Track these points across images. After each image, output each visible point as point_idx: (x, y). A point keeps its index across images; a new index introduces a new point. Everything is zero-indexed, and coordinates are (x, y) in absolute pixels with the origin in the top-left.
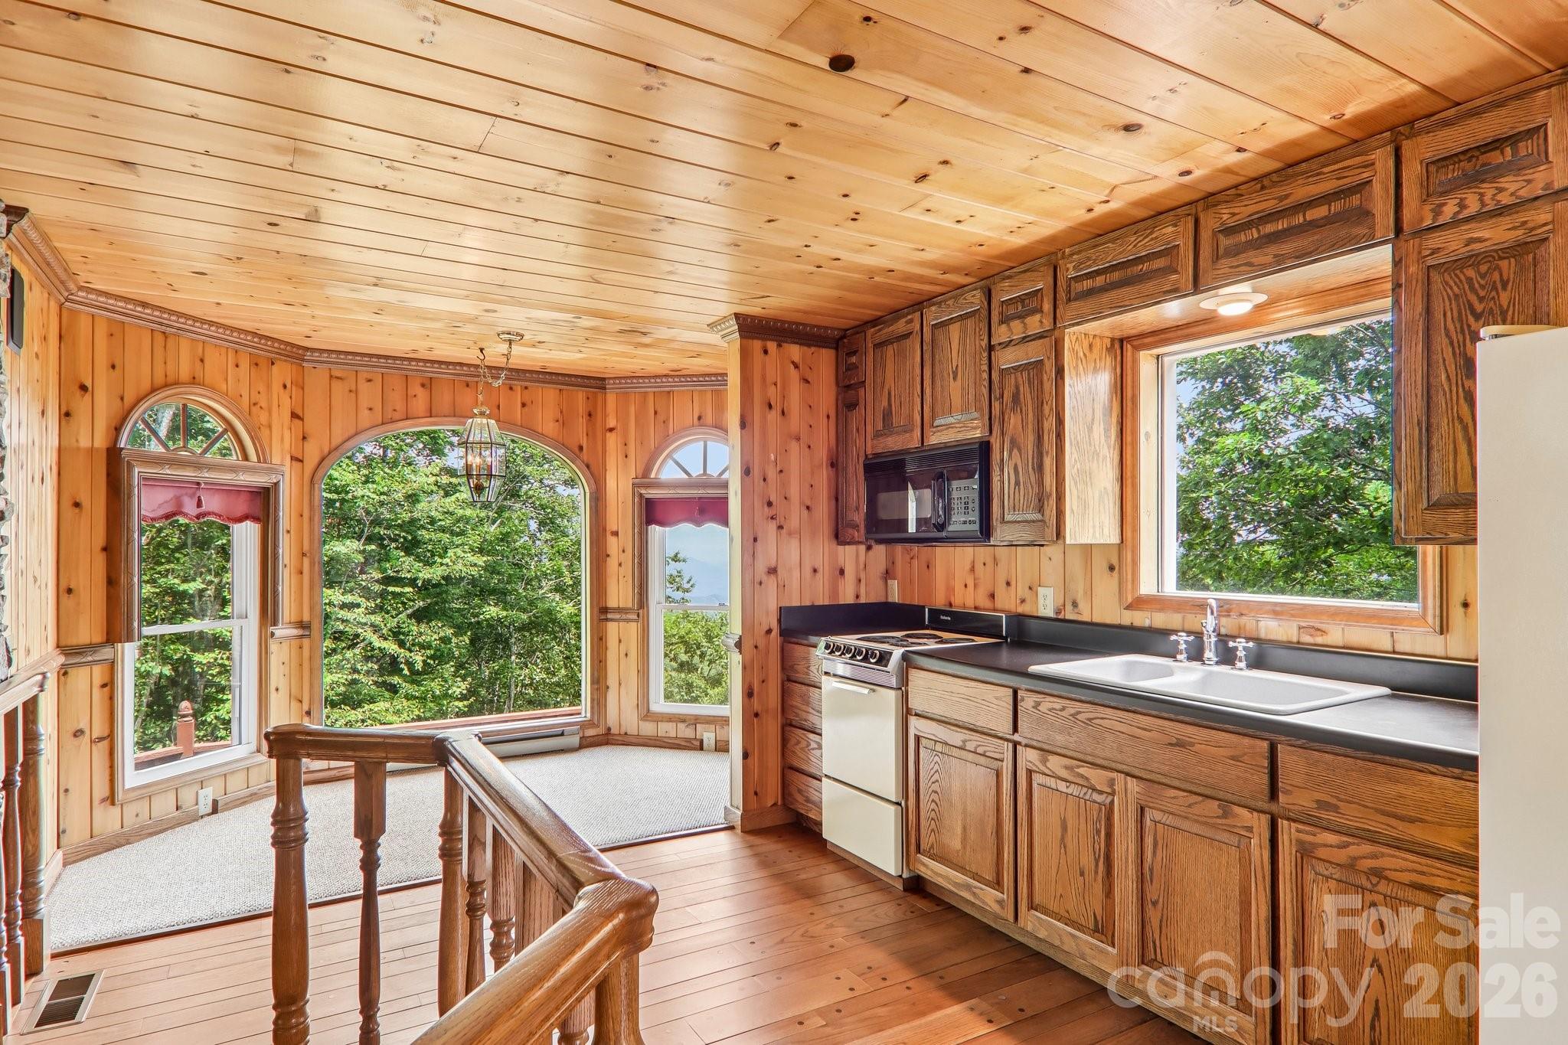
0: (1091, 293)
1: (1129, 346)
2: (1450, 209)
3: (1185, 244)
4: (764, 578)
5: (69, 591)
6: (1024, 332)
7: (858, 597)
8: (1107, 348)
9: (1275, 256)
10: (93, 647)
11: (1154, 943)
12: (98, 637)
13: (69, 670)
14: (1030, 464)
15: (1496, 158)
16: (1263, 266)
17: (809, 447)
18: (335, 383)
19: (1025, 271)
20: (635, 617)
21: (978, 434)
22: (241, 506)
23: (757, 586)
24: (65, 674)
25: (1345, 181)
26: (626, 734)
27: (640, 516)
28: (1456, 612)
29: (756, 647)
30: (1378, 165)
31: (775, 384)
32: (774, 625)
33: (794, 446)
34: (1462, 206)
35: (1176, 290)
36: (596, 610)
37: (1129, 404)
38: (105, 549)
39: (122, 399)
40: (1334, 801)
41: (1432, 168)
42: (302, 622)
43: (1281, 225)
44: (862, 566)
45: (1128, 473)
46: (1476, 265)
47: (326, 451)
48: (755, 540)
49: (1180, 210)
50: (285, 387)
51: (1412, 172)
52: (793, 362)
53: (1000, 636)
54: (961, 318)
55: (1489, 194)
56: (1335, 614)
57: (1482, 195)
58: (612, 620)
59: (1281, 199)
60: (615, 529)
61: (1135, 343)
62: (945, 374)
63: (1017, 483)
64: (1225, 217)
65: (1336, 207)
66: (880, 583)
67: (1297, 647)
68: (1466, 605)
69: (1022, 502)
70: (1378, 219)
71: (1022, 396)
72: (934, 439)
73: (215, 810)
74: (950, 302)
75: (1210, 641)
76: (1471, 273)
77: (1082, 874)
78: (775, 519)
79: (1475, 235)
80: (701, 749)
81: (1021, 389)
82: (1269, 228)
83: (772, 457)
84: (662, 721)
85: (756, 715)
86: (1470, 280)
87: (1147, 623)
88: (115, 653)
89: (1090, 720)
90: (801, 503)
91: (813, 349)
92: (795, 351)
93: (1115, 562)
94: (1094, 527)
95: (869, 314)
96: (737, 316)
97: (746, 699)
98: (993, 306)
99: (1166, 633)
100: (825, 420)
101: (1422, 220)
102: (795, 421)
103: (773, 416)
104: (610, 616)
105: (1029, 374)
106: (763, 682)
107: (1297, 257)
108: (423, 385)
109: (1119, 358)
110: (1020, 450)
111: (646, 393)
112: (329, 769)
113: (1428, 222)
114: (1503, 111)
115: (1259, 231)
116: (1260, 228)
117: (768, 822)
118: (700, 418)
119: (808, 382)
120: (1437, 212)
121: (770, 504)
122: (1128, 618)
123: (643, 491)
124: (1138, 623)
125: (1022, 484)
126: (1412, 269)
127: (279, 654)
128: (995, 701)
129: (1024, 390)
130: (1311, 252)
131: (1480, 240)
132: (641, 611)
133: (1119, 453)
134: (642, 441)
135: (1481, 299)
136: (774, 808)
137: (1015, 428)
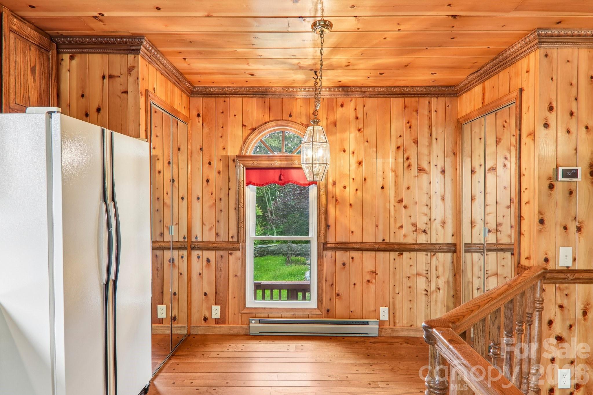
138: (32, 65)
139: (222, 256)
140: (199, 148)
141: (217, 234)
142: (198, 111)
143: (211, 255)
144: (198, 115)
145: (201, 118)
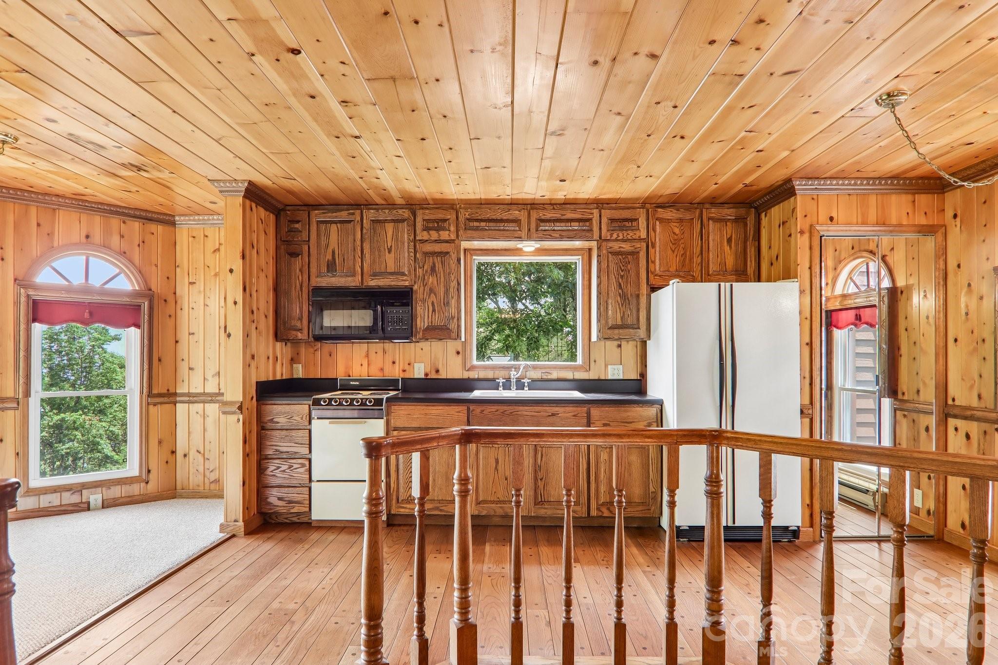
0: (477, 229)
1: (468, 253)
2: (615, 236)
3: (524, 220)
4: (250, 362)
6: (438, 238)
7: (282, 375)
11: (541, 494)
14: (442, 302)
15: (627, 224)
16: (556, 238)
17: (266, 277)
19: (437, 208)
20: (16, 405)
21: (407, 283)
23: (248, 367)
25: (583, 216)
27: (27, 314)
28: (592, 363)
29: (248, 409)
30: (595, 215)
31: (255, 232)
32: (254, 393)
33: (261, 275)
34: (618, 236)
35: (520, 238)
40: (608, 422)
41: (610, 221)
44: (283, 355)
46: (622, 255)
48: (248, 336)
49: (520, 205)
51: (604, 220)
52: (261, 219)
53: (398, 390)
54: (393, 221)
55: (625, 235)
56: (555, 367)
57: (623, 234)
59: (563, 215)
61: (471, 252)
62: (382, 249)
63: (434, 310)
64: (541, 215)
66: (290, 367)
67: (542, 380)
68: (595, 361)
69: (437, 320)
70: (594, 232)
71: (437, 269)
72: (371, 283)
74: (387, 211)
75: (514, 381)
76: (620, 257)
77: (506, 479)
78: (255, 322)
79: (623, 246)
80: (89, 509)
81: (437, 265)
83: (254, 281)
84: (46, 494)
85: (248, 455)
86: (620, 259)
87: (476, 377)
89: (511, 413)
90: (264, 313)
91: (268, 213)
92: (262, 212)
93: (460, 350)
96: (250, 182)
97: (244, 446)
98: (417, 220)
99: (494, 380)
100: (272, 260)
101: (607, 237)
102: (262, 259)
103: (254, 253)
105: (442, 259)
106: (250, 432)
107: (568, 238)
110: (435, 295)
113: (609, 238)
114: (629, 211)
118: (87, 237)
119: (266, 234)
120: (611, 235)
121: (252, 312)
122: (466, 375)
123: (28, 293)
124: (471, 377)
125: (437, 311)
126: (604, 252)
128: (457, 414)
129: (438, 266)
131: (623, 248)
134: (20, 247)
135: (623, 266)
136: (255, 516)
137: (432, 283)
138: (728, 237)
139: (985, 432)
140: (956, 264)
141: (980, 397)
142: (955, 210)
143: (974, 428)
144: (955, 216)
145: (958, 219)
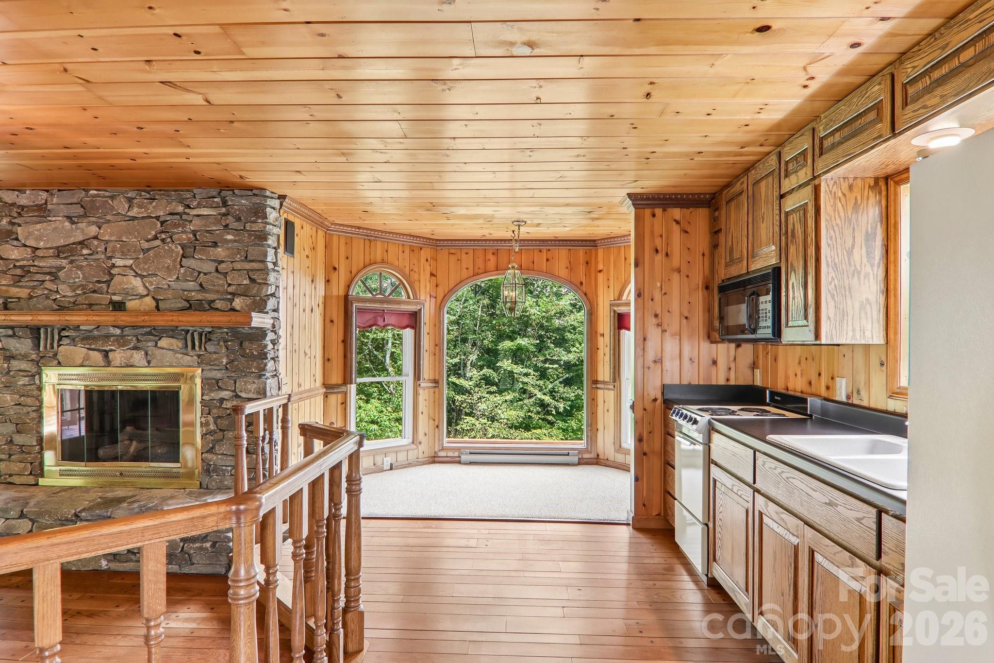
0: (834, 146)
1: (892, 182)
3: (885, 97)
4: (652, 365)
5: (329, 360)
6: (797, 183)
7: (728, 380)
8: (870, 187)
9: (942, 97)
10: (337, 386)
12: (340, 382)
13: (328, 395)
14: (801, 282)
16: (934, 106)
17: (688, 276)
18: (451, 255)
19: (799, 137)
20: (613, 387)
21: (774, 261)
22: (405, 321)
23: (646, 370)
24: (327, 396)
25: (985, 22)
26: (607, 459)
27: (615, 325)
29: (645, 409)
31: (661, 236)
32: (659, 396)
33: (676, 277)
36: (590, 382)
37: (892, 230)
38: (343, 341)
39: (351, 272)
42: (435, 380)
43: (944, 70)
44: (732, 359)
45: (891, 287)
47: (446, 292)
48: (645, 339)
49: (885, 71)
50: (427, 260)
52: (675, 220)
54: (766, 177)
58: (600, 388)
59: (944, 48)
60: (602, 332)
61: (896, 179)
62: (759, 219)
64: (909, 70)
65: (980, 46)
66: (749, 372)
69: (796, 311)
71: (796, 231)
72: (753, 268)
73: (391, 469)
74: (761, 167)
78: (661, 325)
81: (796, 226)
82: (936, 74)
83: (659, 285)
85: (645, 454)
87: (905, 410)
88: (347, 389)
89: (788, 478)
90: (681, 314)
91: (691, 209)
92: (677, 213)
93: (884, 359)
94: (854, 330)
95: (724, 181)
96: (630, 195)
97: (638, 443)
98: (781, 166)
99: (902, 417)
100: (701, 257)
102: (676, 261)
103: (659, 258)
104: (599, 386)
105: (800, 214)
106: (650, 433)
107: (955, 95)
108: (493, 254)
109: (884, 193)
110: (796, 272)
111: (620, 246)
112: (447, 457)
115: (930, 77)
116: (931, 75)
117: (653, 525)
119: (687, 232)
121: (656, 316)
122: (892, 405)
123: (616, 309)
124: (899, 409)
125: (796, 298)
127: (423, 395)
128: (746, 458)
129: (798, 226)
130: (964, 89)
132: (616, 384)
133: (885, 269)
134: (617, 277)
136: (657, 517)
137: (793, 256)
